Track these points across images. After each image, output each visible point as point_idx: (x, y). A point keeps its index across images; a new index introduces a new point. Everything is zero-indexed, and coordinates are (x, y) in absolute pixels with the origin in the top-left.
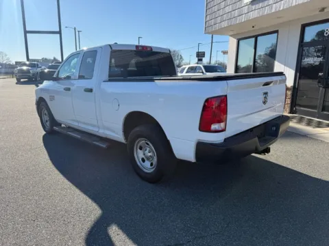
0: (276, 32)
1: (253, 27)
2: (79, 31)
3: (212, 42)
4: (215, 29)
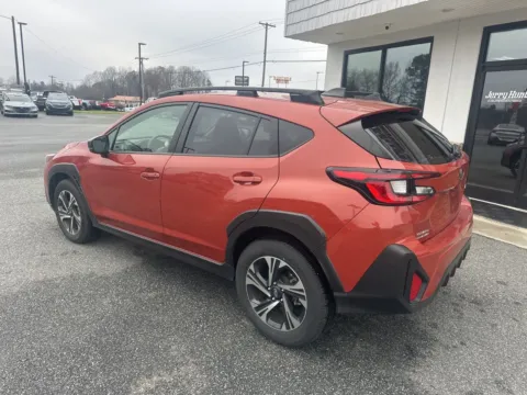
0: (430, 40)
1: (387, 28)
2: (21, 24)
3: (265, 62)
4: (310, 29)
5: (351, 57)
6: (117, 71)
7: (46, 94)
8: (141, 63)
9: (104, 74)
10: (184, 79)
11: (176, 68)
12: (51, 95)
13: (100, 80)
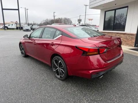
0: (127, 7)
1: (115, 4)
2: (27, 9)
3: (86, 15)
4: (95, 6)
5: (107, 12)
6: (49, 19)
7: (32, 26)
8: (54, 17)
9: (45, 20)
10: (65, 21)
11: (63, 18)
12: (34, 26)
13: (45, 22)
